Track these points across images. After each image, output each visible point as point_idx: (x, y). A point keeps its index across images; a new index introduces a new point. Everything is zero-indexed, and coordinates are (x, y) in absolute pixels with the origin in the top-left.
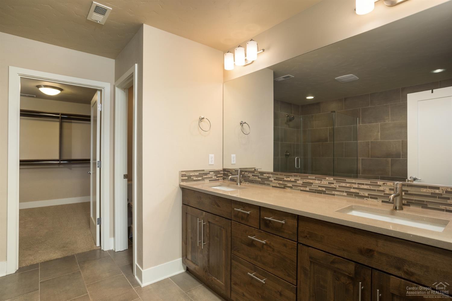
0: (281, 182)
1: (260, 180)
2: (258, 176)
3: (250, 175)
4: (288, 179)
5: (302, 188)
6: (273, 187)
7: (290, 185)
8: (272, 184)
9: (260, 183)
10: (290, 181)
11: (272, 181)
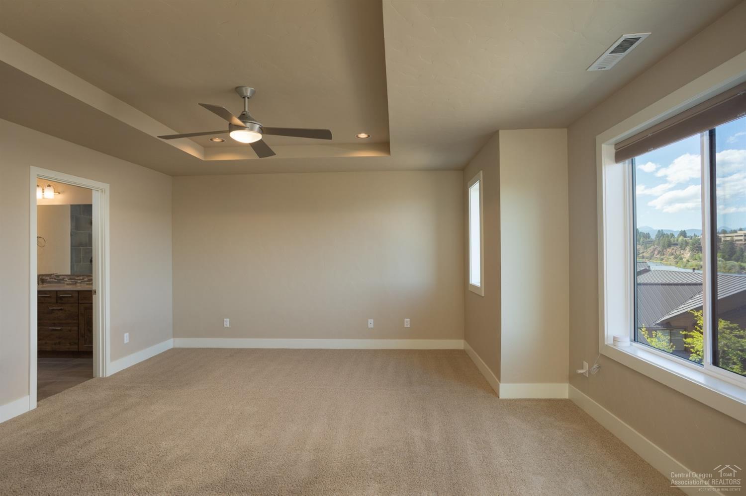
0: (73, 280)
1: (56, 280)
2: (54, 278)
3: (48, 278)
4: (78, 278)
5: (87, 283)
6: (67, 284)
7: (79, 282)
8: (66, 283)
9: (56, 283)
10: (80, 279)
11: (66, 281)
